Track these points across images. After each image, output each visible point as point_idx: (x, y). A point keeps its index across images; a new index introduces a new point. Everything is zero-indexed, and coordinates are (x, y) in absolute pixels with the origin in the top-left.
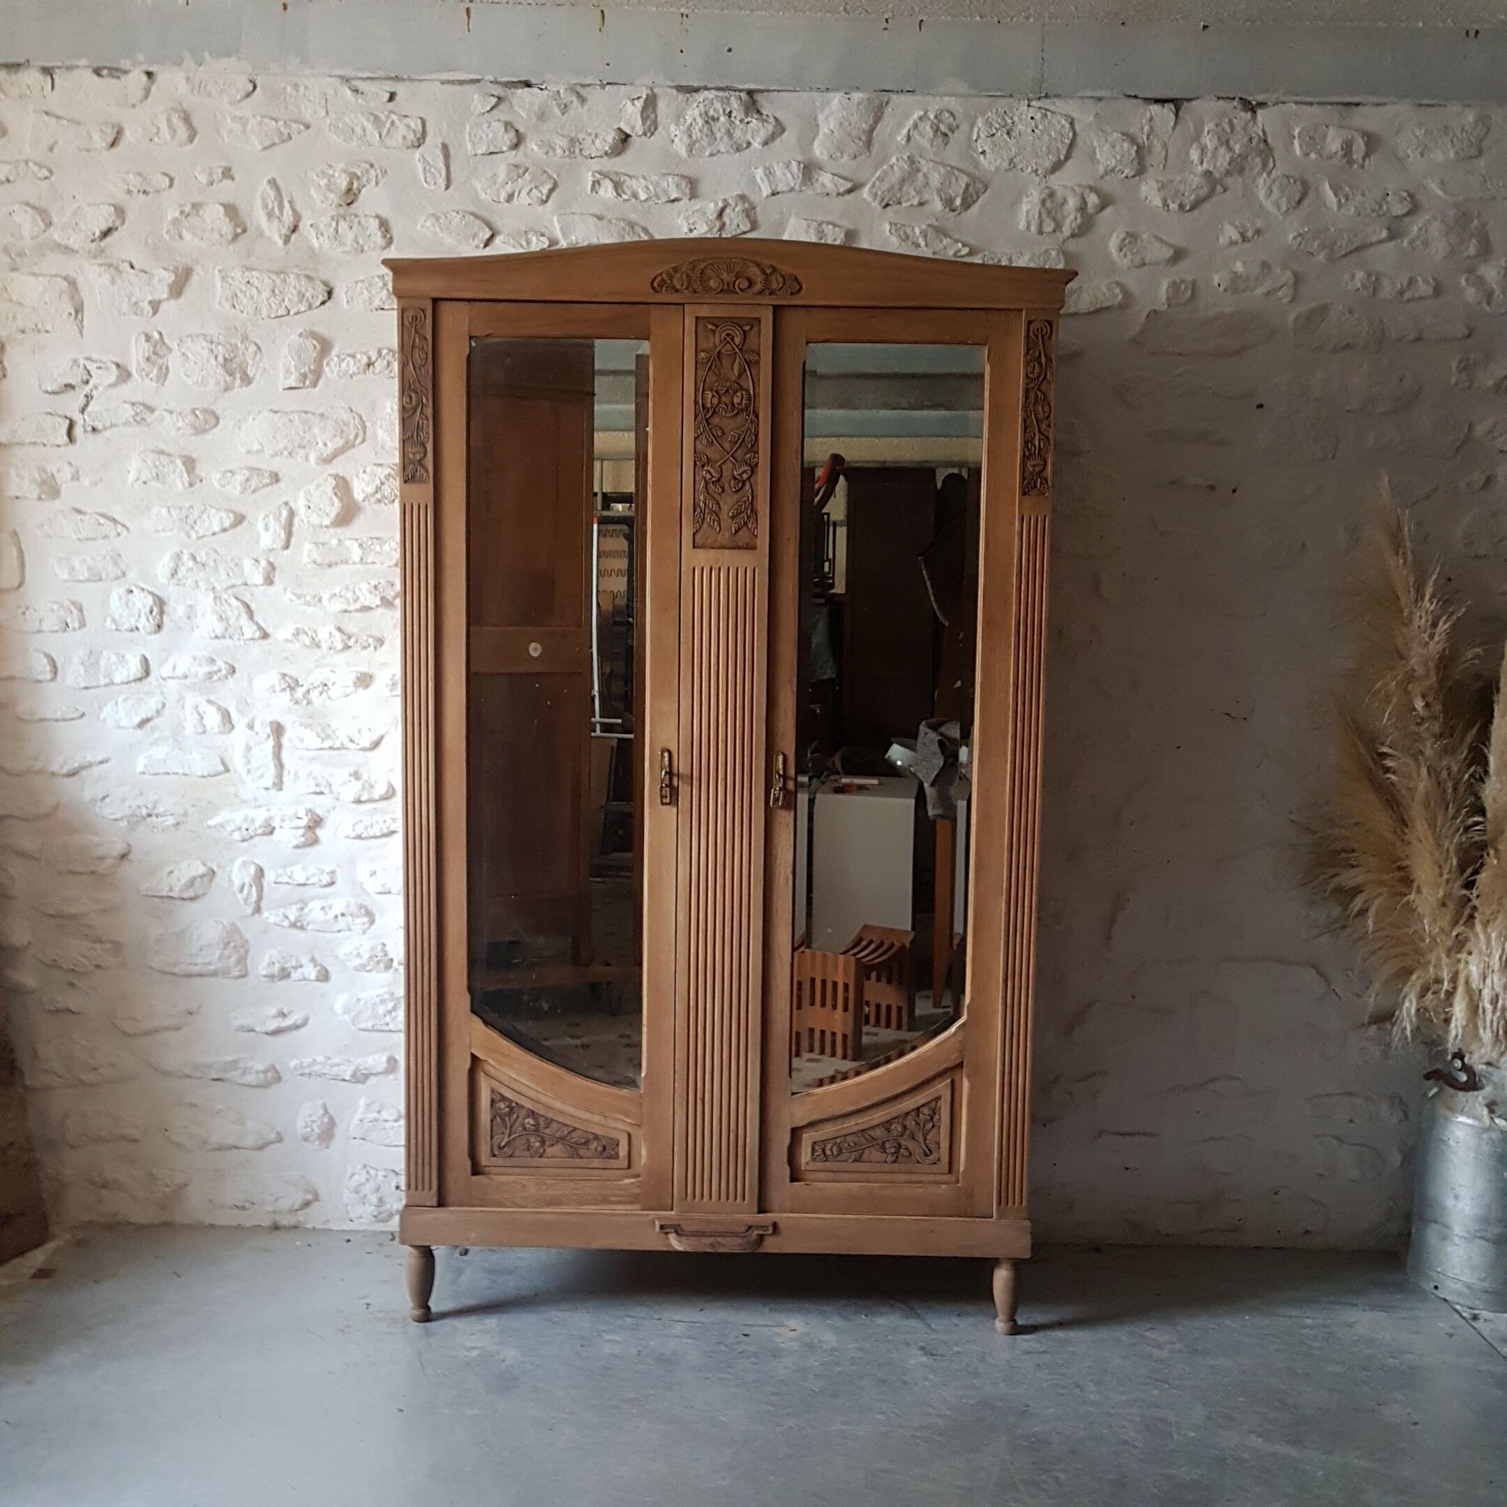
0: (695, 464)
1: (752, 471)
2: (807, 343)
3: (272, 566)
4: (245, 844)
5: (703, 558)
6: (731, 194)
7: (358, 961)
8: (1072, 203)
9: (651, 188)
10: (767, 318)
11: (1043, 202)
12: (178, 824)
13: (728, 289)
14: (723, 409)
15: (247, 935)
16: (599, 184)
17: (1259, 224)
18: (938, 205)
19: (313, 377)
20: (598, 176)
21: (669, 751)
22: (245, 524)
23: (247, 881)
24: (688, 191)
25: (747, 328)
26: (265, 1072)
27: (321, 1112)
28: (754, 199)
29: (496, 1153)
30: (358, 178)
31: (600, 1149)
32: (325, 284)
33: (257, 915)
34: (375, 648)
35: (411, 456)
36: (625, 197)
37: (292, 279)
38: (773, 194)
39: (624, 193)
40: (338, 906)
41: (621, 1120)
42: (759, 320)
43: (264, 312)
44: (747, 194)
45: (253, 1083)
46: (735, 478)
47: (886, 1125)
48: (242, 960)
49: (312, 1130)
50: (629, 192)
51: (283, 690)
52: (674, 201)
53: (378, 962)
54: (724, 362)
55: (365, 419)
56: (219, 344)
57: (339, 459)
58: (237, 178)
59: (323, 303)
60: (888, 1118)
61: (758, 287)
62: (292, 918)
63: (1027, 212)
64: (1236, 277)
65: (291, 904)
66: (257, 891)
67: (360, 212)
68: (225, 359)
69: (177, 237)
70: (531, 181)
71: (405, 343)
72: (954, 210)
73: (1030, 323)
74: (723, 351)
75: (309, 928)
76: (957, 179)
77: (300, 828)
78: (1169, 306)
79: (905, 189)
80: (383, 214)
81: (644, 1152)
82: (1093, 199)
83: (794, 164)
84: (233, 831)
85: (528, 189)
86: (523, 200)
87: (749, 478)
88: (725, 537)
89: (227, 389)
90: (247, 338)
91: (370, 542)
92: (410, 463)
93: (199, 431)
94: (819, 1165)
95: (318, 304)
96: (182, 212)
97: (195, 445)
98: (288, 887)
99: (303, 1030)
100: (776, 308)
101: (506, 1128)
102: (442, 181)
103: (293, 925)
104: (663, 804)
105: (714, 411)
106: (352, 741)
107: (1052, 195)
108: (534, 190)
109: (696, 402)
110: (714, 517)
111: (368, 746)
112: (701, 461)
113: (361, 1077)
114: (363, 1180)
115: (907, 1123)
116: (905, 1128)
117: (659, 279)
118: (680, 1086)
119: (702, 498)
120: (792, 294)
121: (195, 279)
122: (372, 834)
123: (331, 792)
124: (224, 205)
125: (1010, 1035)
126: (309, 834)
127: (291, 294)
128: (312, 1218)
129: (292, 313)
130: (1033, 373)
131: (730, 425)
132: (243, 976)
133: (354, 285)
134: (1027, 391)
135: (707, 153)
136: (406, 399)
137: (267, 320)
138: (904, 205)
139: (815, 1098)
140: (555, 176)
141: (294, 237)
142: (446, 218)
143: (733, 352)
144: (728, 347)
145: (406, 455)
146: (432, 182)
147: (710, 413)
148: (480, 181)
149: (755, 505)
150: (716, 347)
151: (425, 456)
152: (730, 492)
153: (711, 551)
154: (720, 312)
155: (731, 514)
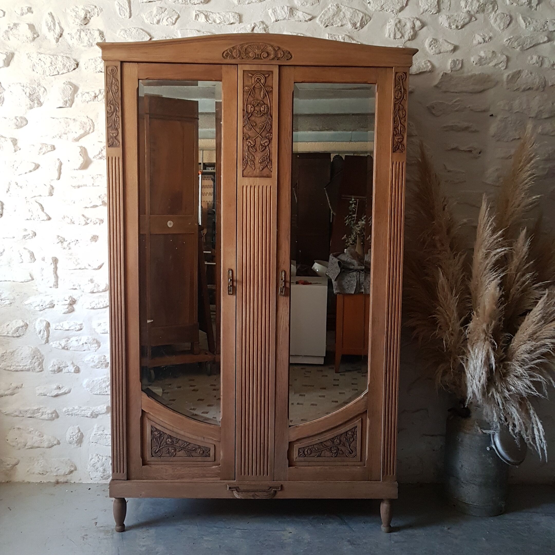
0: (243, 138)
1: (270, 142)
2: (294, 83)
3: (52, 188)
4: (42, 312)
5: (247, 182)
6: (257, 21)
7: (93, 364)
8: (409, 25)
9: (222, 18)
10: (276, 71)
11: (396, 25)
12: (11, 303)
13: (258, 57)
14: (256, 113)
15: (43, 353)
16: (198, 16)
17: (491, 34)
18: (349, 26)
19: (69, 103)
20: (198, 12)
21: (232, 270)
22: (40, 168)
23: (42, 329)
24: (238, 19)
25: (267, 76)
26: (52, 413)
27: (77, 431)
28: (267, 23)
29: (154, 455)
30: (89, 12)
31: (201, 452)
32: (75, 60)
33: (47, 344)
34: (100, 224)
35: (111, 135)
36: (210, 22)
37: (60, 58)
38: (276, 21)
39: (209, 20)
40: (84, 339)
41: (211, 439)
42: (272, 72)
43: (48, 74)
44: (265, 21)
45: (47, 418)
46: (262, 145)
47: (332, 440)
48: (40, 364)
49: (73, 439)
50: (212, 20)
51: (58, 243)
52: (232, 24)
53: (102, 364)
54: (256, 92)
55: (94, 121)
56: (27, 87)
57: (82, 139)
58: (34, 12)
59: (74, 69)
60: (333, 436)
61: (272, 56)
62: (63, 345)
63: (389, 29)
64: (481, 58)
65: (63, 339)
66: (47, 333)
67: (90, 28)
68: (30, 94)
69: (7, 39)
70: (167, 14)
71: (108, 82)
72: (356, 28)
73: (396, 73)
74: (256, 86)
75: (71, 349)
76: (358, 15)
77: (66, 305)
78: (452, 71)
79: (335, 19)
80: (101, 29)
81: (222, 454)
82: (418, 24)
83: (286, 8)
84: (36, 306)
85: (166, 18)
86: (165, 23)
87: (268, 145)
88: (257, 172)
89: (31, 108)
90: (40, 85)
91: (97, 176)
92: (111, 138)
93: (19, 127)
94: (302, 459)
95: (72, 69)
96: (9, 27)
97: (17, 134)
98: (61, 331)
99: (68, 395)
100: (280, 66)
101: (158, 444)
102: (127, 14)
103: (63, 348)
104: (229, 294)
105: (252, 114)
106: (89, 265)
107: (400, 22)
108: (169, 18)
109: (243, 110)
110: (252, 163)
111: (97, 268)
112: (246, 138)
113: (95, 415)
114: (96, 461)
115: (342, 439)
116: (340, 441)
117: (226, 52)
118: (238, 423)
119: (247, 154)
120: (287, 60)
121: (15, 57)
122: (99, 307)
123: (80, 289)
124: (28, 24)
125: (388, 398)
126: (70, 307)
127: (60, 65)
128: (74, 478)
129: (60, 73)
130: (398, 96)
131: (260, 121)
132: (41, 371)
133: (88, 61)
134: (395, 105)
135: (247, 3)
136: (109, 108)
137: (49, 77)
138: (334, 26)
139: (299, 428)
140: (179, 13)
141: (61, 39)
142: (130, 31)
143: (260, 87)
144: (258, 85)
145: (109, 134)
146: (123, 15)
147: (250, 115)
148: (145, 14)
149: (271, 157)
150: (253, 84)
151: (118, 135)
152: (259, 151)
153: (251, 178)
154: (254, 68)
155: (260, 162)
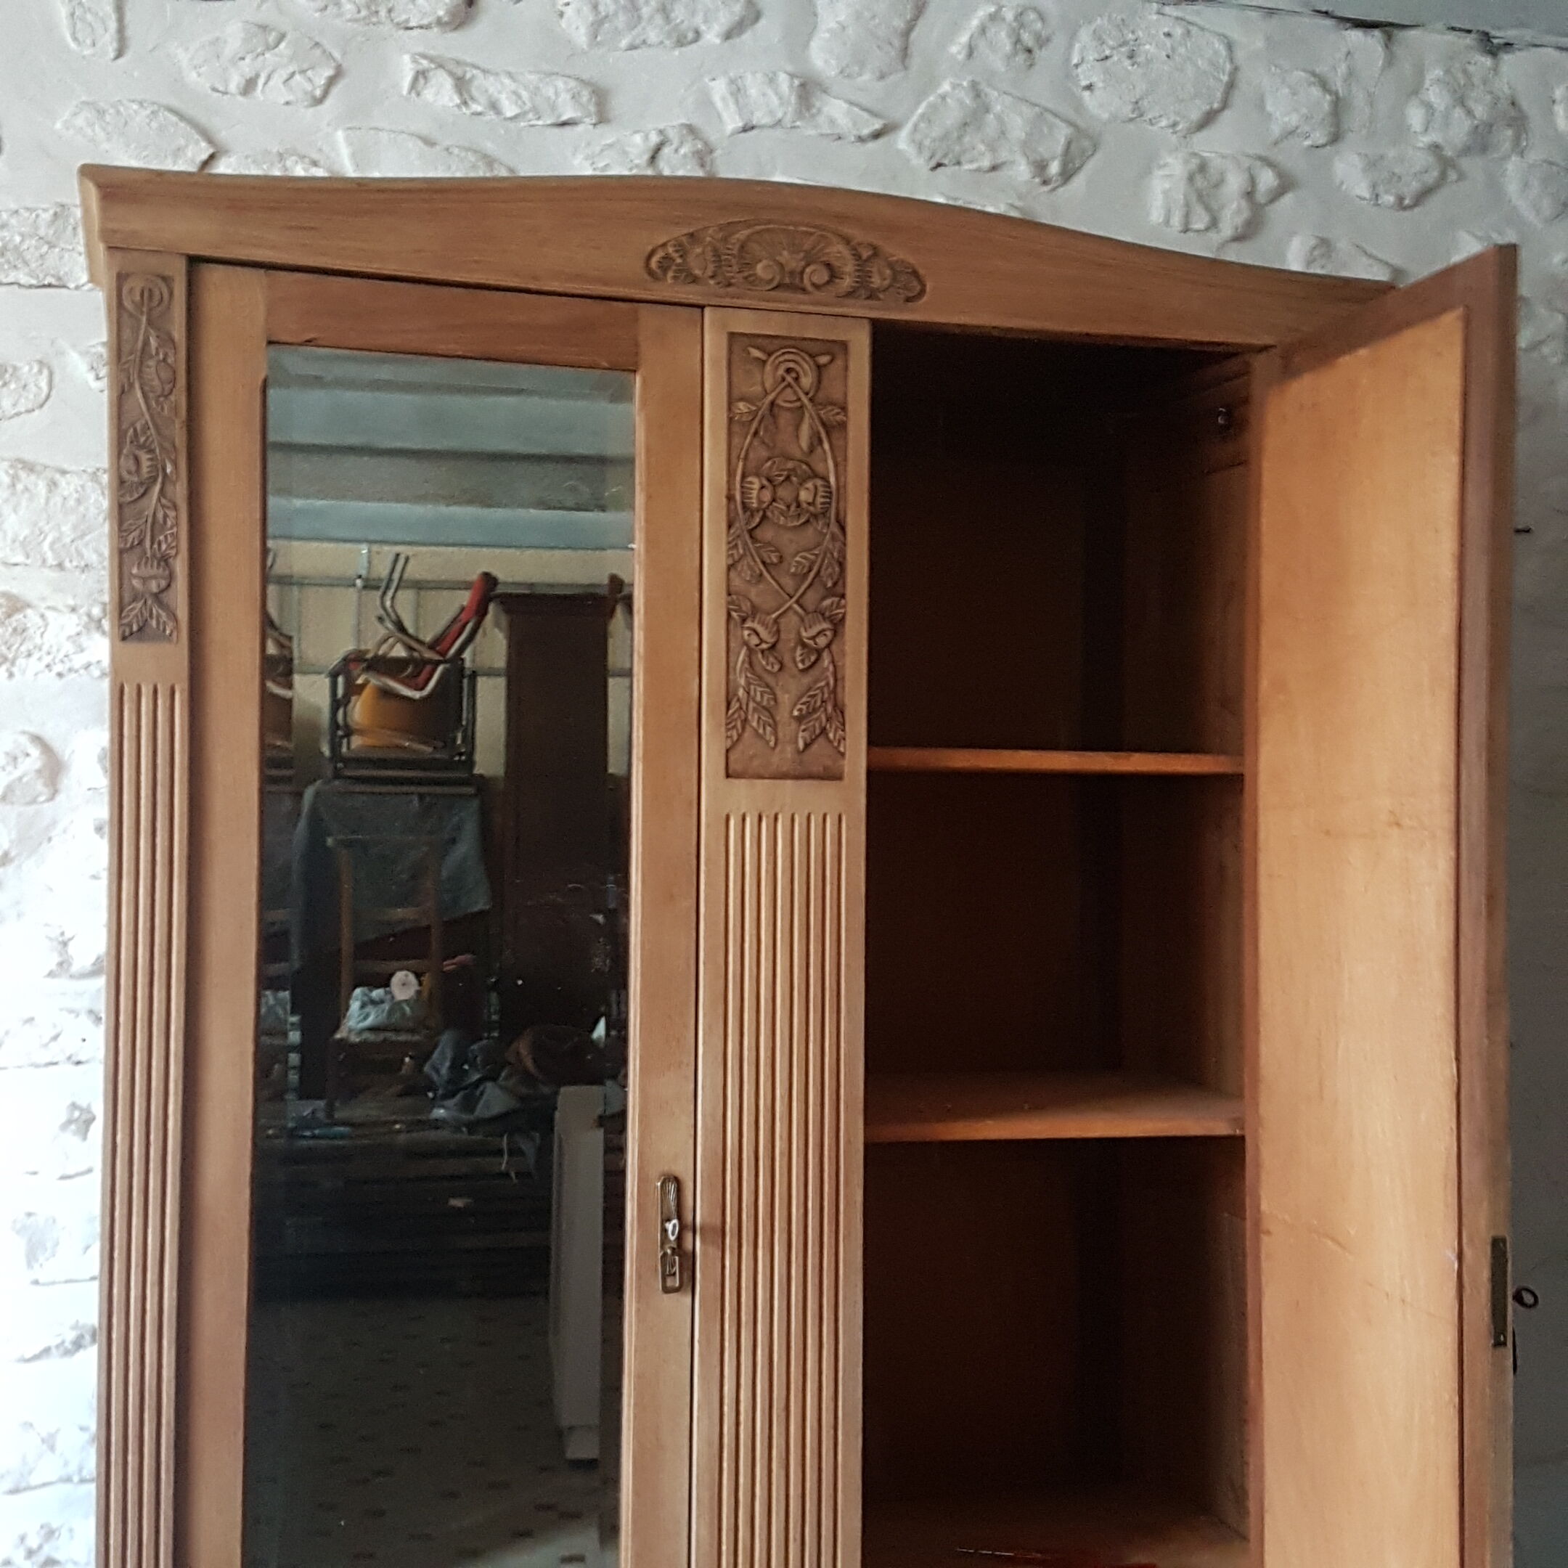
0: (729, 615)
1: (835, 633)
5: (744, 795)
6: (673, 121)
8: (1235, 183)
9: (525, 94)
10: (860, 342)
11: (1191, 179)
13: (790, 283)
14: (782, 513)
16: (427, 77)
18: (1023, 171)
20: (425, 63)
21: (677, 1181)
24: (592, 108)
25: (823, 360)
28: (710, 135)
35: (136, 583)
36: (475, 107)
38: (746, 129)
39: (474, 99)
42: (844, 346)
44: (699, 124)
46: (804, 645)
50: (483, 100)
52: (564, 124)
54: (781, 424)
61: (847, 283)
63: (1164, 192)
70: (290, 59)
72: (1046, 183)
74: (779, 402)
76: (1051, 127)
79: (967, 139)
82: (1267, 179)
83: (783, 79)
85: (284, 74)
86: (274, 92)
87: (828, 646)
88: (785, 757)
92: (134, 600)
100: (873, 323)
102: (108, 42)
104: (667, 1290)
105: (764, 517)
107: (1203, 167)
108: (297, 77)
109: (730, 498)
110: (765, 717)
112: (738, 611)
117: (661, 253)
119: (742, 681)
120: (909, 299)
131: (794, 543)
135: (624, 43)
136: (128, 464)
138: (966, 167)
140: (337, 55)
142: (118, 112)
143: (798, 404)
144: (789, 394)
145: (126, 581)
146: (89, 42)
147: (757, 520)
148: (187, 49)
149: (839, 696)
150: (766, 393)
151: (169, 585)
152: (795, 671)
153: (759, 783)
154: (773, 325)
155: (796, 713)
